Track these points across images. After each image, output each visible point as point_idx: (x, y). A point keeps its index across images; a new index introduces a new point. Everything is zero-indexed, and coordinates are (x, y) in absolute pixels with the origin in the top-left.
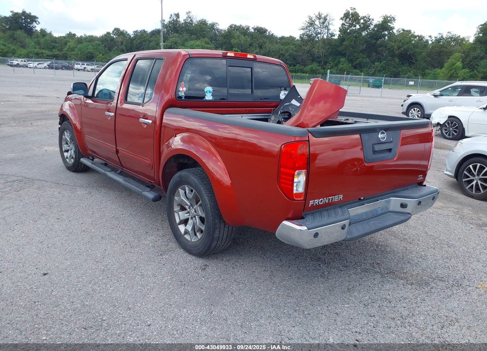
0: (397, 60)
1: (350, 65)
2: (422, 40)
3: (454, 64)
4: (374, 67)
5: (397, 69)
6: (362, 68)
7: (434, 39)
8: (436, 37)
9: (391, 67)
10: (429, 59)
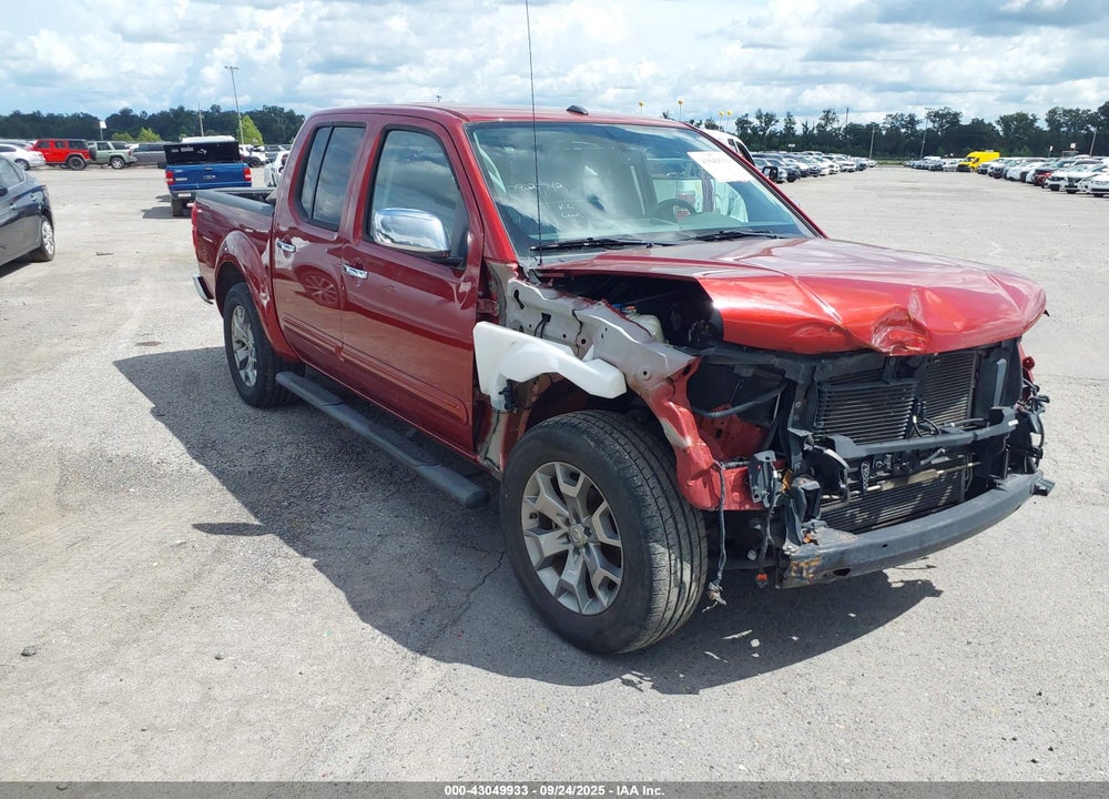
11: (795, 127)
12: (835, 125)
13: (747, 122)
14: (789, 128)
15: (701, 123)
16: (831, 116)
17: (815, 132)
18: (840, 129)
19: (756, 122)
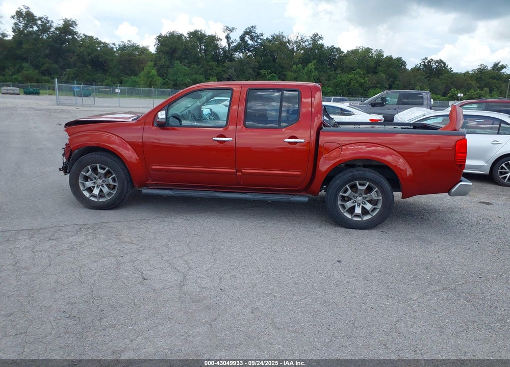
0: (89, 67)
1: (37, 71)
2: (107, 46)
3: (149, 72)
4: (66, 74)
5: (92, 77)
6: (51, 75)
7: (118, 47)
8: (119, 45)
9: (85, 74)
10: (121, 67)
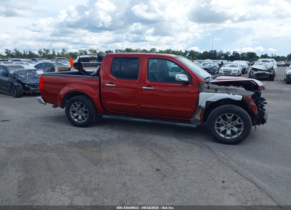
11: (55, 53)
12: (66, 53)
13: (41, 52)
14: (54, 53)
15: (27, 52)
16: (64, 50)
17: (61, 54)
18: (67, 53)
19: (44, 52)
